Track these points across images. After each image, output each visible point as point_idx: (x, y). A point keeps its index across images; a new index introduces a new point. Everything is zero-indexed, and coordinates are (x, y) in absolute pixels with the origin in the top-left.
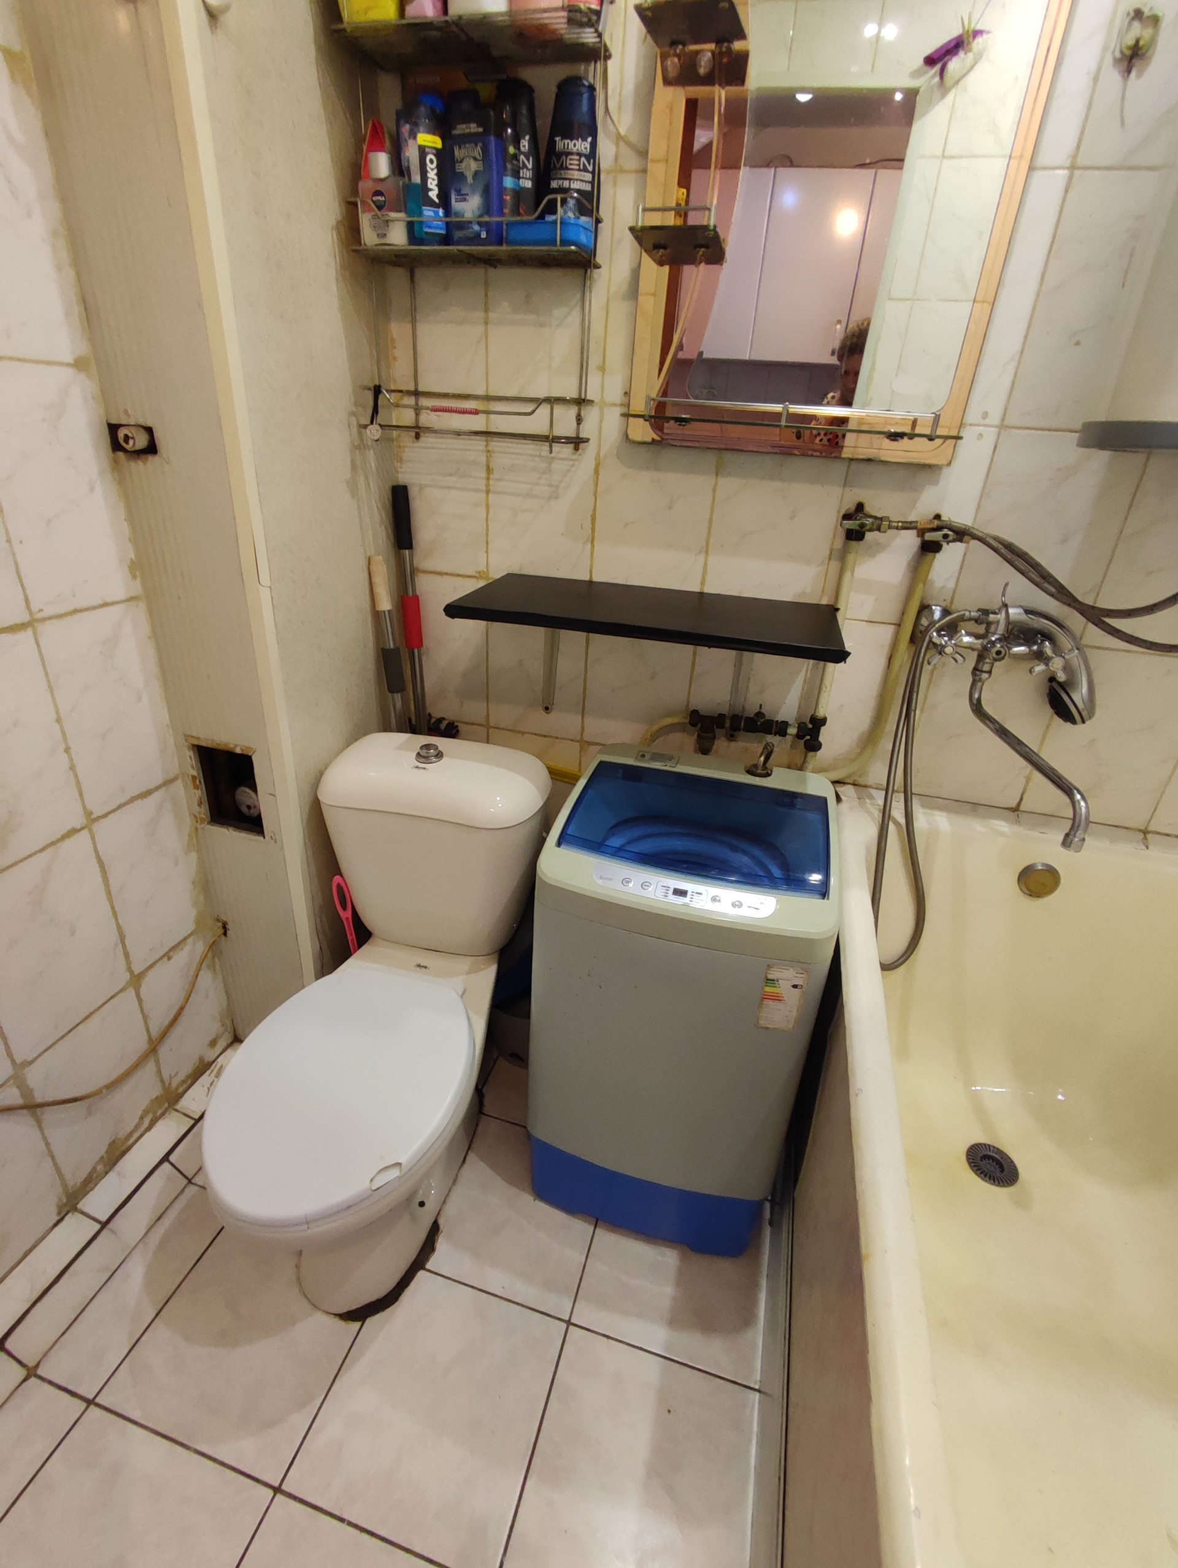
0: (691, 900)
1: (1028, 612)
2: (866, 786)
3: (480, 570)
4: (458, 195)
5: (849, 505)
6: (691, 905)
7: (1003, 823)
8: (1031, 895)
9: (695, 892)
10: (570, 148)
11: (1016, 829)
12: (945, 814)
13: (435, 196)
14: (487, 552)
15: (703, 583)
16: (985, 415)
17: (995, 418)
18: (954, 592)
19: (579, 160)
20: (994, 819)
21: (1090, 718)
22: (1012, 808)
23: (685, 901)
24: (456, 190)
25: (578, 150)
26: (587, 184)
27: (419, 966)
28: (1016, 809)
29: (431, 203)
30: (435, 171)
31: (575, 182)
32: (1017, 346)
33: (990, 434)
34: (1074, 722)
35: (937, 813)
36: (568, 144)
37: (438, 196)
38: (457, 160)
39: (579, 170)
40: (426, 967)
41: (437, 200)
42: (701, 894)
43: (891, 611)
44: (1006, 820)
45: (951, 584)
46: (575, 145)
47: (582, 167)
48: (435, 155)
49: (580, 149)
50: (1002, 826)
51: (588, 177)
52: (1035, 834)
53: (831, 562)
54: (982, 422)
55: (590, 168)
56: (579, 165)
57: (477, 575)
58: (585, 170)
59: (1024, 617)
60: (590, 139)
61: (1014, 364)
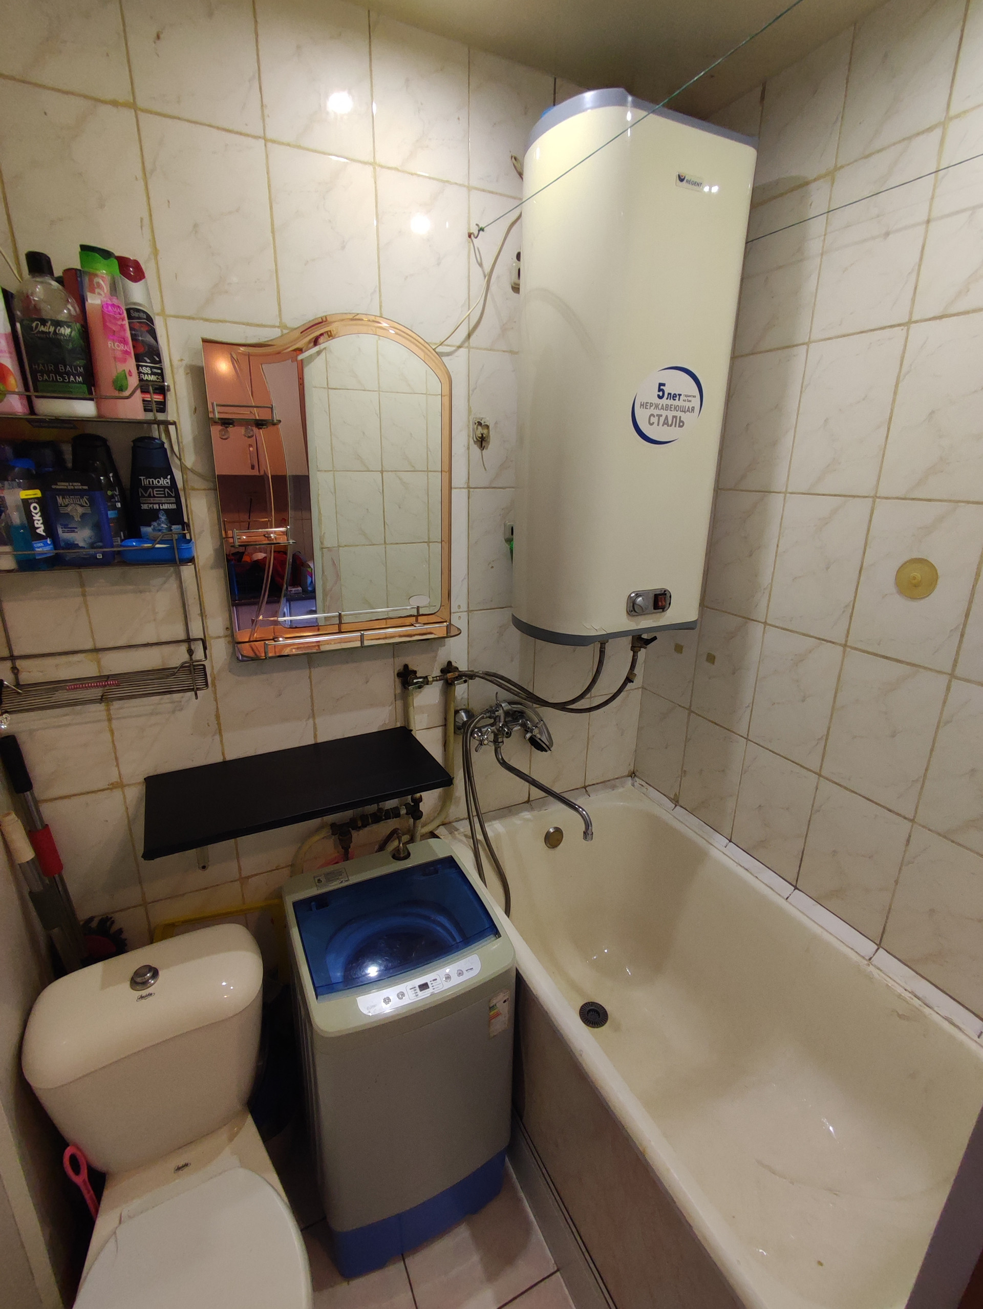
0: (433, 988)
1: (510, 703)
2: (450, 823)
3: (113, 781)
4: (65, 528)
5: (399, 667)
6: (436, 992)
7: (526, 813)
8: (553, 848)
9: (432, 980)
10: (155, 484)
11: (535, 813)
12: (498, 821)
13: (42, 531)
14: (118, 765)
15: (315, 737)
16: (459, 606)
17: (464, 607)
18: (468, 699)
19: (164, 491)
20: (521, 813)
21: (552, 746)
22: (526, 801)
23: (430, 992)
24: (61, 525)
25: (161, 484)
26: (173, 505)
27: (179, 1169)
28: (528, 801)
29: (40, 537)
30: (39, 514)
31: (163, 505)
32: (466, 572)
33: (464, 616)
34: (546, 751)
35: (494, 822)
36: (153, 481)
37: (44, 531)
38: (61, 505)
39: (165, 497)
40: (186, 1165)
41: (44, 534)
42: (436, 980)
43: (438, 719)
44: (526, 810)
45: (466, 696)
46: (158, 482)
47: (167, 495)
48: (36, 503)
49: (163, 484)
50: (527, 815)
51: (173, 500)
52: (543, 812)
53: (397, 702)
54: (458, 610)
55: (173, 495)
56: (165, 494)
57: (111, 787)
58: (170, 496)
59: (509, 707)
60: (169, 477)
61: (466, 582)
